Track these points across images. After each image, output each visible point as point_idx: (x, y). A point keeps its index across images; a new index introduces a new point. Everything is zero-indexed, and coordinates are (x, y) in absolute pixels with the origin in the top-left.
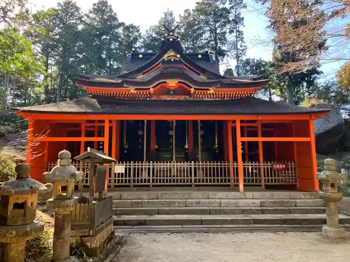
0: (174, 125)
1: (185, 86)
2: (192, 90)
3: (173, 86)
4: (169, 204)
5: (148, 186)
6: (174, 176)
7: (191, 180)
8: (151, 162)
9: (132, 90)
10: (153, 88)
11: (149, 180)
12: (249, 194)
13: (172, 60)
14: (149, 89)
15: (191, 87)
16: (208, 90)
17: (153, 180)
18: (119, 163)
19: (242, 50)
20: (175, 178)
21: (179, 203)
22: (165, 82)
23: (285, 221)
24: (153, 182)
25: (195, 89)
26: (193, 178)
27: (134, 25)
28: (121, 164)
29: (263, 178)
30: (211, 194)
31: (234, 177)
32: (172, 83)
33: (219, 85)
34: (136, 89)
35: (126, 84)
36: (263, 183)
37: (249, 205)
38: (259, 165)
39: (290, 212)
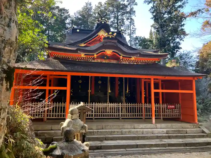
0: (109, 79)
1: (118, 55)
2: (121, 57)
3: (110, 54)
4: (111, 133)
5: (92, 119)
6: (108, 112)
7: (119, 115)
8: (94, 103)
9: (83, 55)
10: (97, 54)
11: (92, 115)
12: (159, 125)
13: (110, 37)
14: (94, 55)
15: (120, 55)
16: (131, 57)
17: (95, 115)
19: (133, 31)
20: (109, 113)
21: (118, 132)
22: (104, 51)
23: (186, 145)
24: (95, 116)
25: (123, 56)
26: (120, 114)
27: (65, 9)
28: (74, 104)
29: (162, 114)
30: (136, 125)
31: (145, 113)
32: (109, 52)
33: (139, 55)
34: (85, 55)
35: (80, 51)
36: (162, 117)
37: (159, 133)
38: (159, 106)
39: (185, 137)
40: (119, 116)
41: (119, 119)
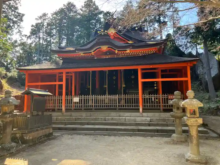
0: (107, 73)
1: (113, 50)
2: (116, 51)
3: (105, 50)
4: (96, 119)
5: (92, 109)
6: (106, 104)
7: (116, 105)
8: (94, 95)
9: (82, 54)
10: (94, 51)
11: (92, 106)
12: (145, 114)
13: (103, 34)
14: (91, 53)
15: (115, 50)
16: (126, 50)
17: (95, 106)
18: (76, 96)
20: (107, 104)
21: (101, 119)
22: (100, 48)
23: (158, 131)
24: (95, 107)
25: (118, 50)
28: (77, 97)
29: (161, 104)
30: (122, 114)
32: (105, 48)
33: (131, 47)
34: (84, 53)
35: (78, 51)
36: (161, 108)
37: (142, 121)
39: (167, 125)
40: (116, 107)
41: (116, 109)
